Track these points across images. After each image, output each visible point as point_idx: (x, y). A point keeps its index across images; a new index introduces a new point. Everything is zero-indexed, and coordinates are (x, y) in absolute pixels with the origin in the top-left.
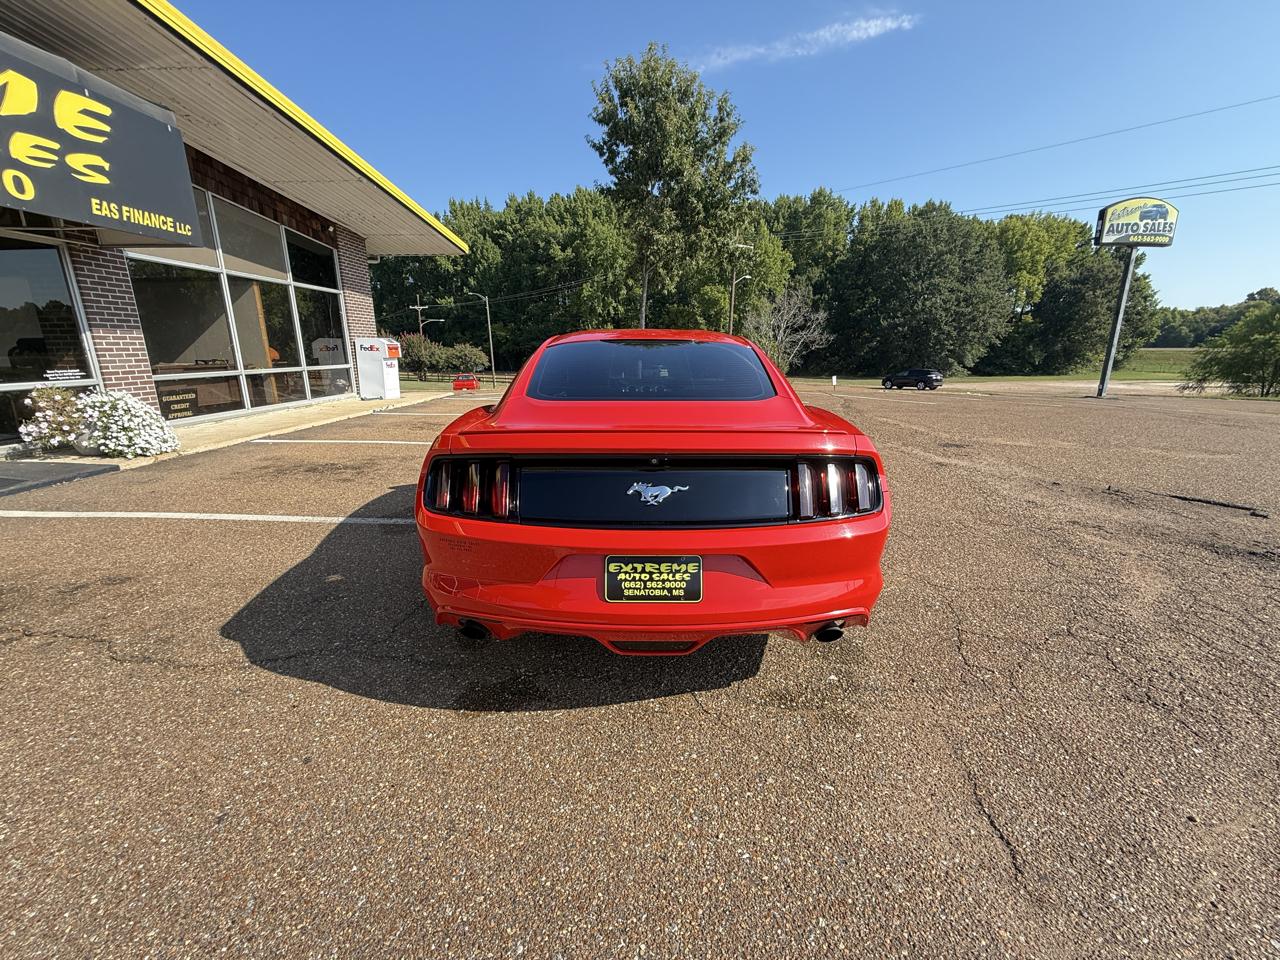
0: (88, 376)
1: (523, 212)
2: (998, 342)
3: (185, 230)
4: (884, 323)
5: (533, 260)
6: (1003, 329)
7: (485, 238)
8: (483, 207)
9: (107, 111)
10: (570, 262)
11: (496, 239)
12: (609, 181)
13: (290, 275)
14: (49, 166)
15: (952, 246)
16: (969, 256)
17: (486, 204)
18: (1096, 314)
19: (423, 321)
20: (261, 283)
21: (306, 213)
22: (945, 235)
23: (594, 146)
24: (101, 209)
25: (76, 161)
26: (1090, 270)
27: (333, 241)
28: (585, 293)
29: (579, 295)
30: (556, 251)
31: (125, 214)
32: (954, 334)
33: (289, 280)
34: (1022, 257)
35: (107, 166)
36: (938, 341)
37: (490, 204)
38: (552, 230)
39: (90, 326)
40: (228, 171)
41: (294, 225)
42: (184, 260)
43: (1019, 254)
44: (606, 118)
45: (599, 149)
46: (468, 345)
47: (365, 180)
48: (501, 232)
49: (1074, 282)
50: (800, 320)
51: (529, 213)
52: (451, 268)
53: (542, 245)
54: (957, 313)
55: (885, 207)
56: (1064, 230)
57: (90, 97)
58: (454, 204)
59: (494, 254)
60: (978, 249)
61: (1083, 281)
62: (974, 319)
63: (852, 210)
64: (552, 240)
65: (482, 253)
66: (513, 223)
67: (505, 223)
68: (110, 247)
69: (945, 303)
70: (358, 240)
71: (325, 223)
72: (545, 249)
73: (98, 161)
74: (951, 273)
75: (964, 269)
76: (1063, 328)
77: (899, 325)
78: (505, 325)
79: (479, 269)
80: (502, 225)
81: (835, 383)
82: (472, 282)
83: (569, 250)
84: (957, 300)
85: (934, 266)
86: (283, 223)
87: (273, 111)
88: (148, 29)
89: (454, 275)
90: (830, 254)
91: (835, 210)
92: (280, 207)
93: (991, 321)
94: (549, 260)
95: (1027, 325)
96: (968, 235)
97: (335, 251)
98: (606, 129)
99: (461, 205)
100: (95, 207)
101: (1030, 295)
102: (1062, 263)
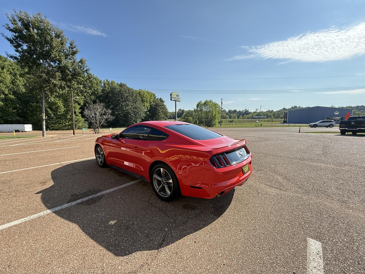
2: (144, 118)
4: (116, 113)
6: (144, 115)
15: (129, 95)
16: (133, 98)
18: (160, 112)
22: (127, 92)
26: (157, 103)
32: (134, 116)
34: (144, 99)
36: (131, 118)
43: (144, 98)
49: (155, 105)
50: (103, 112)
54: (134, 111)
55: (110, 82)
56: (151, 94)
60: (135, 96)
61: (156, 105)
62: (138, 113)
63: (101, 81)
69: (131, 108)
74: (131, 101)
75: (133, 100)
76: (155, 115)
77: (120, 113)
81: (111, 130)
84: (133, 108)
85: (126, 99)
90: (96, 92)
91: (96, 80)
93: (141, 113)
95: (148, 114)
96: (132, 92)
101: (147, 108)
102: (152, 101)
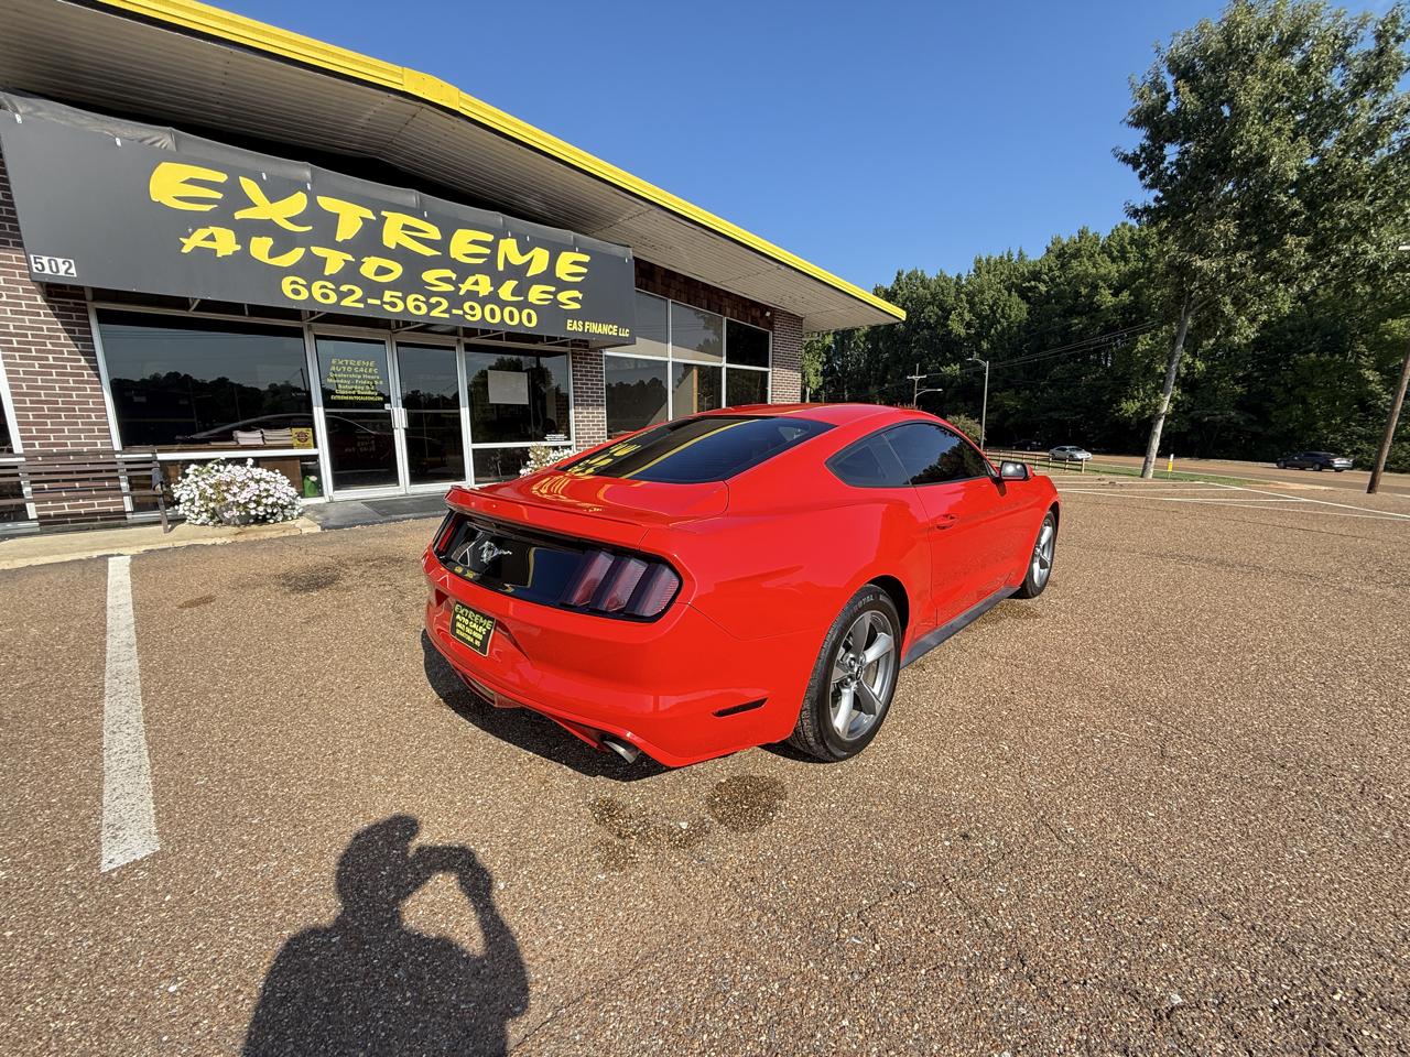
0: (569, 439)
1: (1063, 256)
3: (625, 333)
5: (1071, 312)
7: (1010, 295)
8: (1015, 257)
9: (586, 258)
10: (1124, 310)
11: (1023, 294)
12: (1149, 198)
13: (724, 358)
14: (547, 303)
17: (1021, 253)
19: (918, 392)
20: (700, 367)
21: (748, 304)
23: (1126, 159)
24: (573, 326)
25: (563, 297)
27: (770, 325)
28: (1140, 347)
29: (1129, 351)
30: (1106, 298)
31: (587, 327)
33: (724, 364)
35: (580, 296)
37: (1025, 253)
38: (1102, 271)
39: (575, 405)
40: (688, 281)
41: (736, 315)
42: (643, 354)
44: (1144, 118)
45: (1133, 161)
46: (962, 417)
47: (783, 268)
48: (1033, 283)
51: (1077, 254)
52: (962, 332)
53: (1084, 291)
57: (579, 252)
58: (980, 261)
59: (1018, 310)
64: (1101, 284)
65: (1003, 311)
66: (1050, 269)
67: (1040, 272)
68: (595, 350)
70: (796, 320)
71: (763, 308)
72: (1090, 296)
73: (576, 294)
78: (1017, 393)
79: (996, 329)
80: (1036, 276)
82: (985, 345)
83: (1126, 294)
86: (725, 315)
87: (699, 228)
88: (613, 195)
89: (965, 340)
92: (726, 302)
94: (1092, 310)
97: (771, 333)
98: (1143, 132)
99: (988, 261)
100: (569, 325)
